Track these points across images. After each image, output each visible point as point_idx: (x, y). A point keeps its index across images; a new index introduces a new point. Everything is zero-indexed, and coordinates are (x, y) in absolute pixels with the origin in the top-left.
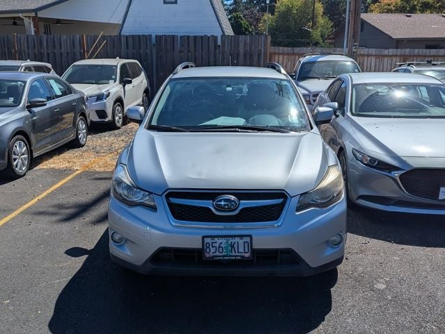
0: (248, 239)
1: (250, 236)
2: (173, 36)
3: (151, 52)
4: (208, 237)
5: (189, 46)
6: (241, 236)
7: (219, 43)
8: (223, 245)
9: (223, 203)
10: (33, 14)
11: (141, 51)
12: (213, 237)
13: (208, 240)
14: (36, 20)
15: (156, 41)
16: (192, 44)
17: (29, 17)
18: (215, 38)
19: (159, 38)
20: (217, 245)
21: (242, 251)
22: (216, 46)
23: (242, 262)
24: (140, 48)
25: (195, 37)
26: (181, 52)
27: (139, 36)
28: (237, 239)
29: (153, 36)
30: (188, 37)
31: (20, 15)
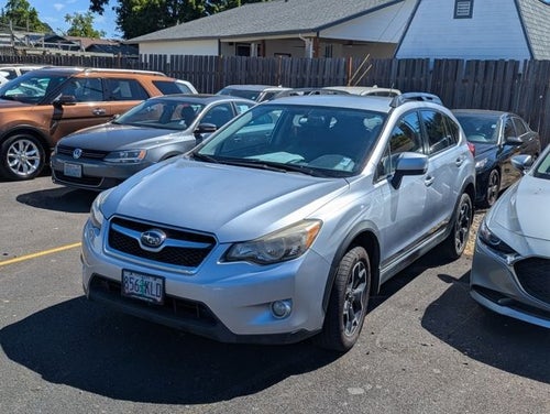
0: (160, 281)
1: (163, 279)
2: (457, 60)
3: (426, 80)
4: (127, 270)
5: (476, 73)
6: (155, 277)
7: (521, 70)
8: (139, 283)
9: (148, 237)
10: (314, 35)
11: (414, 79)
12: (132, 271)
13: (127, 274)
14: (317, 41)
15: (435, 66)
16: (481, 72)
17: (310, 38)
18: (516, 64)
19: (438, 62)
20: (134, 282)
21: (154, 295)
22: (516, 75)
23: (154, 306)
24: (413, 75)
25: (487, 62)
26: (464, 81)
27: (414, 60)
28: (151, 279)
29: (432, 60)
30: (478, 61)
31: (300, 36)
